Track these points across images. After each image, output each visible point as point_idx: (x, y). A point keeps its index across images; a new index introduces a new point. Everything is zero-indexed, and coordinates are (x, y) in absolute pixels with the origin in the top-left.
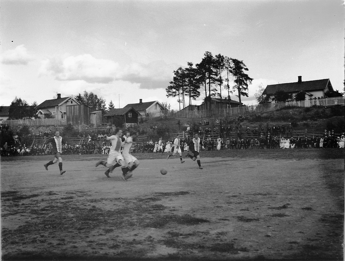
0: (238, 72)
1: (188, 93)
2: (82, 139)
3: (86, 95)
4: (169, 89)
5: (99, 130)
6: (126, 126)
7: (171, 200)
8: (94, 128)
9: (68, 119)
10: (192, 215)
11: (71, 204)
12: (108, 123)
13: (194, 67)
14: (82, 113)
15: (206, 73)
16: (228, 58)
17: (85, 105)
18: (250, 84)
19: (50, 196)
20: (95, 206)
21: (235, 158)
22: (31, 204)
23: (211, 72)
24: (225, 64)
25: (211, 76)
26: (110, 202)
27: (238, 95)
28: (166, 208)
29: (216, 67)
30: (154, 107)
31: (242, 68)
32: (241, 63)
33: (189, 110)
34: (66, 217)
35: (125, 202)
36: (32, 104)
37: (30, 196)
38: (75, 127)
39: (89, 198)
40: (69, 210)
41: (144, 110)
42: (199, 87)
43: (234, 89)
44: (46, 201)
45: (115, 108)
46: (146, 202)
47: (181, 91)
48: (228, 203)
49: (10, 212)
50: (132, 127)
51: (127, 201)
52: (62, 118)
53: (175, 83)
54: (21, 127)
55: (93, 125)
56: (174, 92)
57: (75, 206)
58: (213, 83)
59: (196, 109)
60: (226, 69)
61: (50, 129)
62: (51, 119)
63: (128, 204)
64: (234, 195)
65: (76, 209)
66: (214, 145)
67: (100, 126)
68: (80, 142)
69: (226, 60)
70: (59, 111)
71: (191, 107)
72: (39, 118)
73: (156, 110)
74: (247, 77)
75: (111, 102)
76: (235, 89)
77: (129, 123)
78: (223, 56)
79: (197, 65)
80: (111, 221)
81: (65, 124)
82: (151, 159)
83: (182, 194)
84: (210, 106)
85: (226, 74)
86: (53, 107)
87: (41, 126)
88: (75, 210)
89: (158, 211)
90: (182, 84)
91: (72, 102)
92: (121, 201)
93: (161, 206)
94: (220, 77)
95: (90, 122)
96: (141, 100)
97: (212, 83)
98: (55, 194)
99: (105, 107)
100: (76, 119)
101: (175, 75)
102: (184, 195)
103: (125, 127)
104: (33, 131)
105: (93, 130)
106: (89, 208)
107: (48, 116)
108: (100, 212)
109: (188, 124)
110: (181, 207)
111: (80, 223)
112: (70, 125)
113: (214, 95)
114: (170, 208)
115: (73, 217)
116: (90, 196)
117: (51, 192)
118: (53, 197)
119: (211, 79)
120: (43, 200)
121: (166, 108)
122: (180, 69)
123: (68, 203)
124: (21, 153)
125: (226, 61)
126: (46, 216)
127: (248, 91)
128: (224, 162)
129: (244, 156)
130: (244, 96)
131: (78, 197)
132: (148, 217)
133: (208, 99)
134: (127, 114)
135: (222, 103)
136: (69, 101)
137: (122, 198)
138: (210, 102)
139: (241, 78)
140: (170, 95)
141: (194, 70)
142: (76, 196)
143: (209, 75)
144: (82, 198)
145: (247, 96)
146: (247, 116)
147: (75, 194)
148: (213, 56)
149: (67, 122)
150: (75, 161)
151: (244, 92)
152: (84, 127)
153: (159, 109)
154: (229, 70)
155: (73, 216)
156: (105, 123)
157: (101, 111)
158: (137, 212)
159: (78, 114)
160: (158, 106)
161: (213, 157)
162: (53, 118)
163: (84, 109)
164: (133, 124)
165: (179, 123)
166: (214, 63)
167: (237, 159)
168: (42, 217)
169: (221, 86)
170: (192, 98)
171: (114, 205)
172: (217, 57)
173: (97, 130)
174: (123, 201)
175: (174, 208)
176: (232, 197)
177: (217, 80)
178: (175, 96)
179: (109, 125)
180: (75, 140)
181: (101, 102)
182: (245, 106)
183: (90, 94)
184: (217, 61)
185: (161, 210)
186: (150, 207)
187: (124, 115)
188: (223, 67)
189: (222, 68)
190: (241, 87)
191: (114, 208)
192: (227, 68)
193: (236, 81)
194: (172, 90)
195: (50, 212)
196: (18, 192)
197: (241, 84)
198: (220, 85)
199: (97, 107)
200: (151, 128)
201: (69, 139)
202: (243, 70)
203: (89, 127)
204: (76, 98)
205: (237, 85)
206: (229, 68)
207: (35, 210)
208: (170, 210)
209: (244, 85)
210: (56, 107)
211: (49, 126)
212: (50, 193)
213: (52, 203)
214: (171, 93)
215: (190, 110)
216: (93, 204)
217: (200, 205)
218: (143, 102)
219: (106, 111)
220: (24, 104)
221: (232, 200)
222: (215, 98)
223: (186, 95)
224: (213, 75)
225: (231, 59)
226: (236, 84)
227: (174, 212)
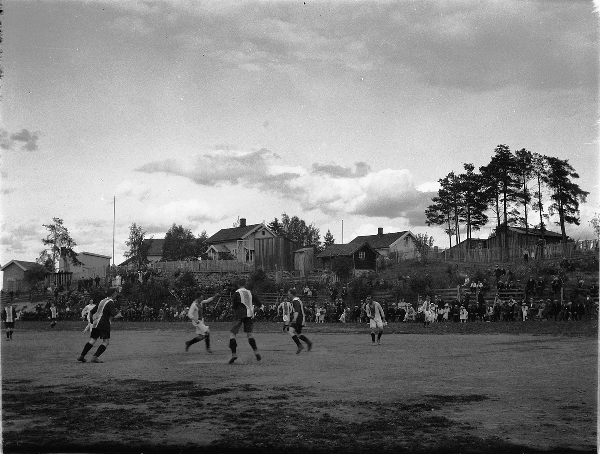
0: (560, 182)
1: (466, 217)
2: (280, 297)
3: (286, 220)
4: (431, 211)
5: (309, 280)
6: (356, 275)
7: (458, 410)
8: (301, 277)
9: (258, 262)
10: (504, 438)
11: (286, 408)
12: (324, 269)
13: (477, 172)
14: (281, 252)
15: (498, 182)
16: (540, 156)
17: (286, 239)
18: (582, 202)
19: (249, 393)
20: (328, 414)
21: (559, 337)
22: (221, 405)
23: (507, 181)
24: (534, 167)
25: (509, 188)
26: (352, 409)
27: (559, 222)
28: (452, 423)
29: (517, 172)
30: (404, 242)
31: (566, 174)
32: (566, 164)
33: (467, 248)
34: (285, 430)
35: (378, 409)
36: (199, 235)
37: (216, 391)
38: (269, 276)
39: (314, 399)
40: (287, 419)
41: (386, 247)
42: (485, 208)
43: (552, 211)
44: (244, 400)
45: (335, 243)
46: (415, 411)
47: (453, 215)
48: (564, 419)
49: (192, 416)
50: (365, 277)
51: (381, 408)
52: (248, 259)
53: (441, 201)
54: (182, 274)
55: (299, 272)
56: (440, 217)
57: (294, 413)
58: (512, 200)
59: (480, 245)
60: (537, 175)
61: (229, 278)
62: (229, 261)
63: (384, 413)
64: (572, 405)
65: (296, 417)
66: (515, 312)
67: (310, 274)
68: (277, 300)
69: (536, 160)
70: (243, 248)
71: (471, 242)
72: (211, 259)
73: (406, 248)
74: (576, 190)
75: (328, 233)
76: (554, 212)
77: (361, 269)
78: (530, 153)
79: (482, 169)
80: (363, 442)
81: (254, 270)
82: (403, 333)
83: (476, 400)
84: (507, 242)
85: (536, 184)
86: (234, 241)
87: (214, 273)
88: (297, 419)
89: (440, 429)
90: (456, 202)
91: (264, 234)
92: (370, 408)
93: (445, 420)
94: (525, 190)
95: (294, 268)
96: (381, 230)
97: (510, 200)
98: (255, 390)
99: (319, 241)
100: (272, 262)
101: (443, 187)
102: (480, 402)
103: (353, 276)
104: (200, 281)
105: (298, 281)
106: (319, 417)
107: (225, 256)
108: (340, 426)
109: (467, 273)
110: (481, 424)
111: (312, 442)
112: (261, 271)
113: (514, 221)
114: (460, 424)
115: (295, 431)
116: (314, 395)
117: (247, 385)
118: (255, 395)
119: (509, 193)
120: (238, 400)
121: (425, 244)
122: (452, 175)
123: (282, 406)
124: (182, 318)
125: (535, 162)
126: (251, 426)
127: (578, 215)
128: (540, 345)
129: (576, 333)
130: (571, 223)
131: (295, 396)
132: (426, 439)
133: (502, 230)
134: (357, 254)
135: (530, 235)
136: (259, 231)
137: (371, 403)
138: (506, 233)
139: (565, 192)
140: (433, 221)
141: (476, 177)
142: (292, 395)
143: (506, 186)
144: (301, 400)
145: (578, 224)
146: (578, 260)
147: (289, 391)
148: (511, 154)
149: (256, 267)
150: (271, 333)
151: (570, 216)
152: (284, 275)
153: (412, 245)
154: (542, 178)
155: (297, 429)
156: (319, 270)
157: (312, 249)
158: (404, 429)
159: (274, 254)
160: (410, 240)
161: (517, 333)
162: (233, 259)
163: (285, 244)
164: (368, 271)
165: (449, 272)
166: (513, 165)
167: (562, 339)
168: (245, 428)
169: (527, 205)
170: (472, 226)
171: (360, 414)
172: (520, 155)
173: (305, 280)
174: (374, 408)
175: (468, 424)
176: (571, 410)
177: (520, 195)
178: (441, 223)
179: (327, 273)
180: (268, 298)
181: (311, 233)
182: (572, 241)
183: (293, 219)
184: (520, 161)
185: (445, 426)
186: (424, 421)
187: (352, 256)
188: (531, 172)
189: (528, 174)
190: (564, 207)
191: (362, 420)
192: (539, 174)
193: (555, 197)
194: (436, 213)
195: (256, 420)
196: (195, 384)
197: (564, 202)
198: (525, 204)
199: (305, 241)
200: (400, 279)
201: (260, 295)
202: (569, 177)
203: (292, 275)
204: (270, 226)
205: (558, 205)
206: (542, 175)
207: (231, 416)
208: (463, 428)
209: (570, 204)
210: (238, 241)
211: (227, 273)
212: (247, 388)
213: (255, 404)
214: (434, 218)
215: (469, 248)
216: (324, 411)
217: (513, 421)
218: (384, 233)
219: (320, 248)
220: (187, 237)
221: (571, 415)
222: (515, 227)
223: (462, 221)
224: (512, 185)
225: (545, 158)
226: (555, 202)
227: (469, 432)
